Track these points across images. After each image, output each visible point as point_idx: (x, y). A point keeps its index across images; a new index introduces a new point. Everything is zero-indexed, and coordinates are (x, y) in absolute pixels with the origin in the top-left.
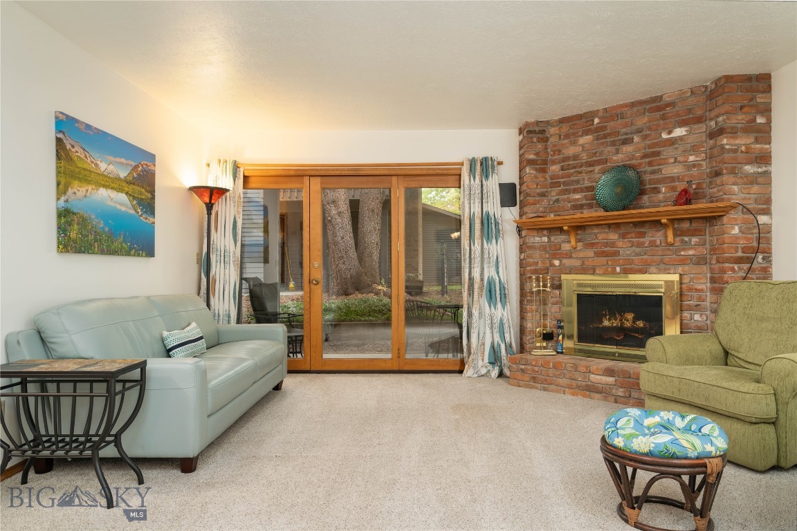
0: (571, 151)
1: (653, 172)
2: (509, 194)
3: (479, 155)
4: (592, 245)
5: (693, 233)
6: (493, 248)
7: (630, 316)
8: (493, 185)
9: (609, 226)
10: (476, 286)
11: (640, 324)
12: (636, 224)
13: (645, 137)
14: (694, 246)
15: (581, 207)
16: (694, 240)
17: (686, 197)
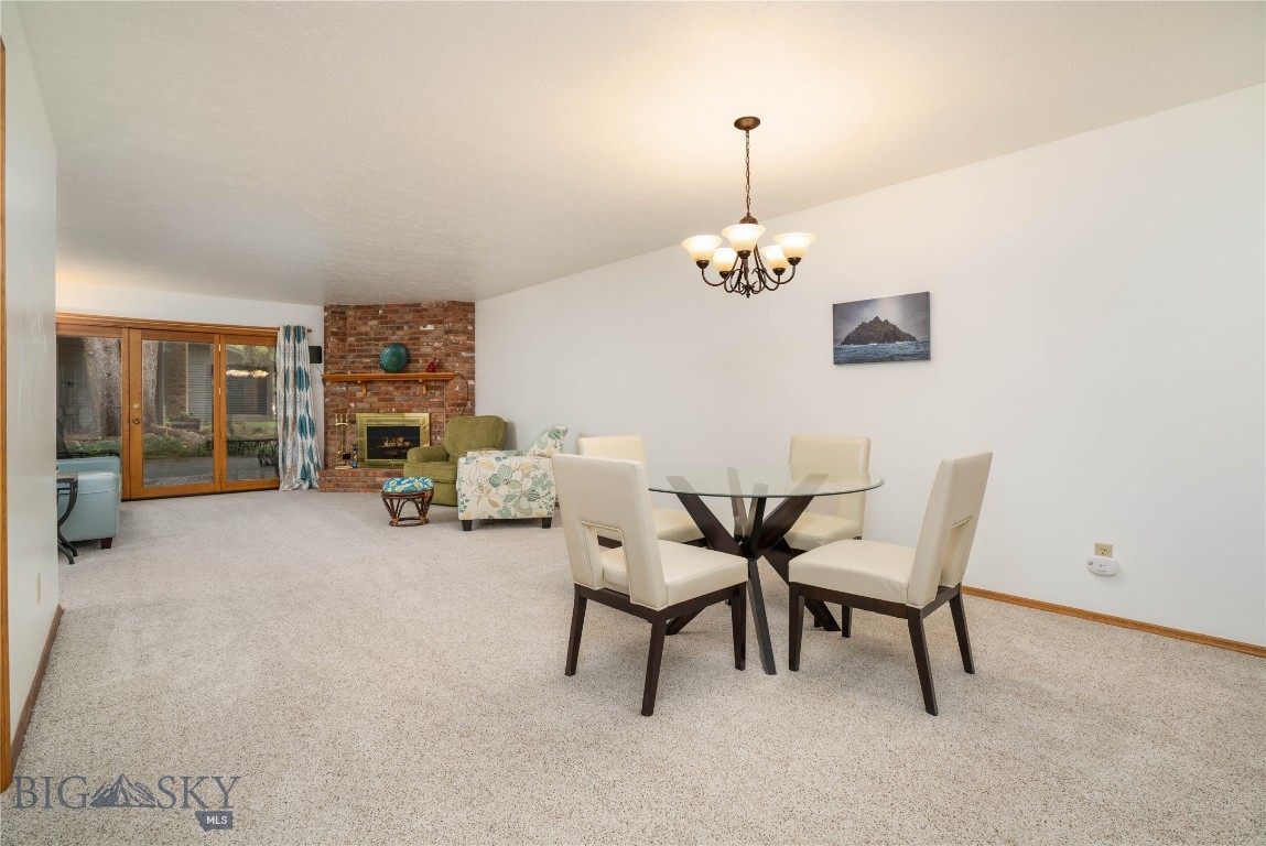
0: (364, 329)
1: (415, 350)
2: (316, 355)
3: (293, 323)
4: (377, 394)
5: (437, 388)
6: (305, 395)
7: (401, 439)
8: (304, 346)
9: (388, 382)
10: (290, 423)
11: (407, 444)
12: (405, 382)
13: (410, 327)
14: (436, 398)
15: (370, 367)
16: (438, 393)
17: (433, 368)
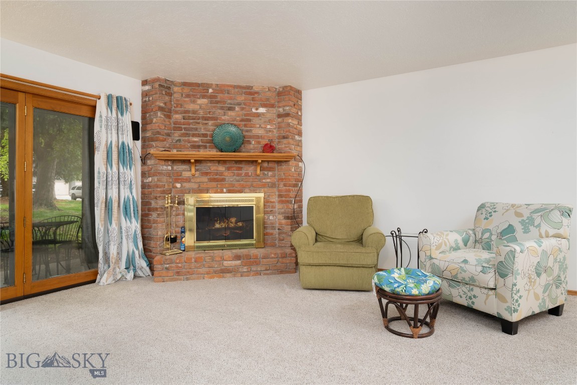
0: (191, 107)
1: (247, 131)
4: (206, 174)
5: (270, 169)
6: (128, 173)
7: (233, 220)
8: (126, 121)
9: (219, 162)
10: (115, 205)
11: (240, 224)
12: (237, 162)
13: (242, 109)
14: (270, 177)
15: (199, 147)
16: (270, 173)
17: (269, 148)
